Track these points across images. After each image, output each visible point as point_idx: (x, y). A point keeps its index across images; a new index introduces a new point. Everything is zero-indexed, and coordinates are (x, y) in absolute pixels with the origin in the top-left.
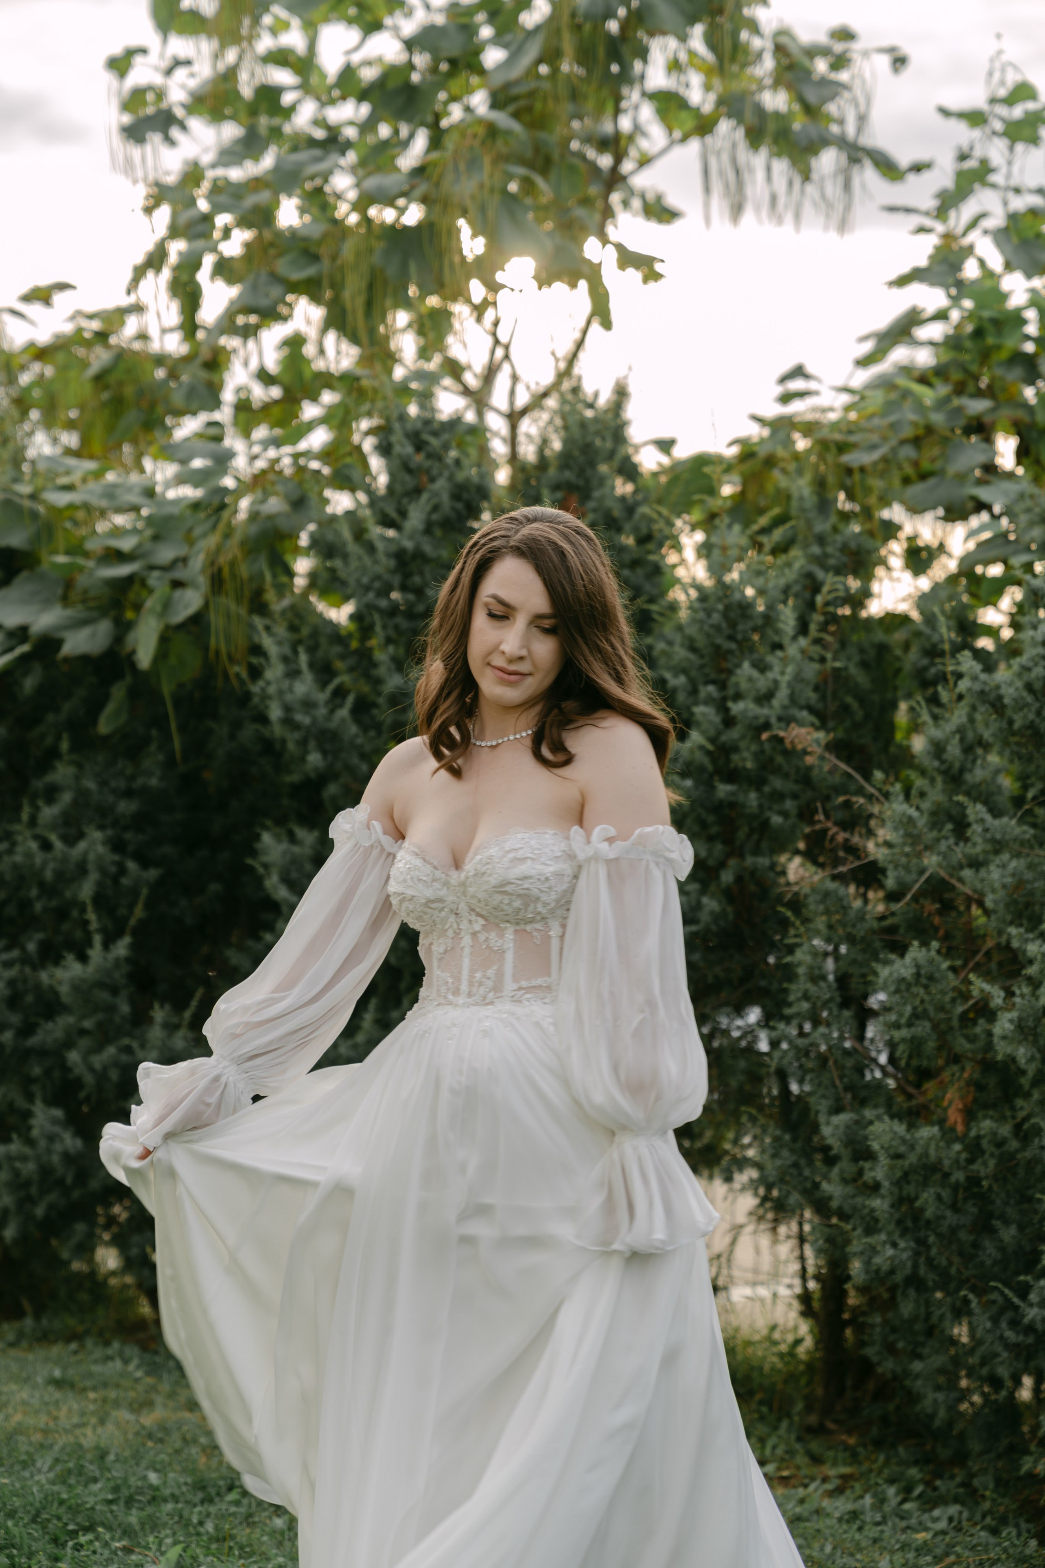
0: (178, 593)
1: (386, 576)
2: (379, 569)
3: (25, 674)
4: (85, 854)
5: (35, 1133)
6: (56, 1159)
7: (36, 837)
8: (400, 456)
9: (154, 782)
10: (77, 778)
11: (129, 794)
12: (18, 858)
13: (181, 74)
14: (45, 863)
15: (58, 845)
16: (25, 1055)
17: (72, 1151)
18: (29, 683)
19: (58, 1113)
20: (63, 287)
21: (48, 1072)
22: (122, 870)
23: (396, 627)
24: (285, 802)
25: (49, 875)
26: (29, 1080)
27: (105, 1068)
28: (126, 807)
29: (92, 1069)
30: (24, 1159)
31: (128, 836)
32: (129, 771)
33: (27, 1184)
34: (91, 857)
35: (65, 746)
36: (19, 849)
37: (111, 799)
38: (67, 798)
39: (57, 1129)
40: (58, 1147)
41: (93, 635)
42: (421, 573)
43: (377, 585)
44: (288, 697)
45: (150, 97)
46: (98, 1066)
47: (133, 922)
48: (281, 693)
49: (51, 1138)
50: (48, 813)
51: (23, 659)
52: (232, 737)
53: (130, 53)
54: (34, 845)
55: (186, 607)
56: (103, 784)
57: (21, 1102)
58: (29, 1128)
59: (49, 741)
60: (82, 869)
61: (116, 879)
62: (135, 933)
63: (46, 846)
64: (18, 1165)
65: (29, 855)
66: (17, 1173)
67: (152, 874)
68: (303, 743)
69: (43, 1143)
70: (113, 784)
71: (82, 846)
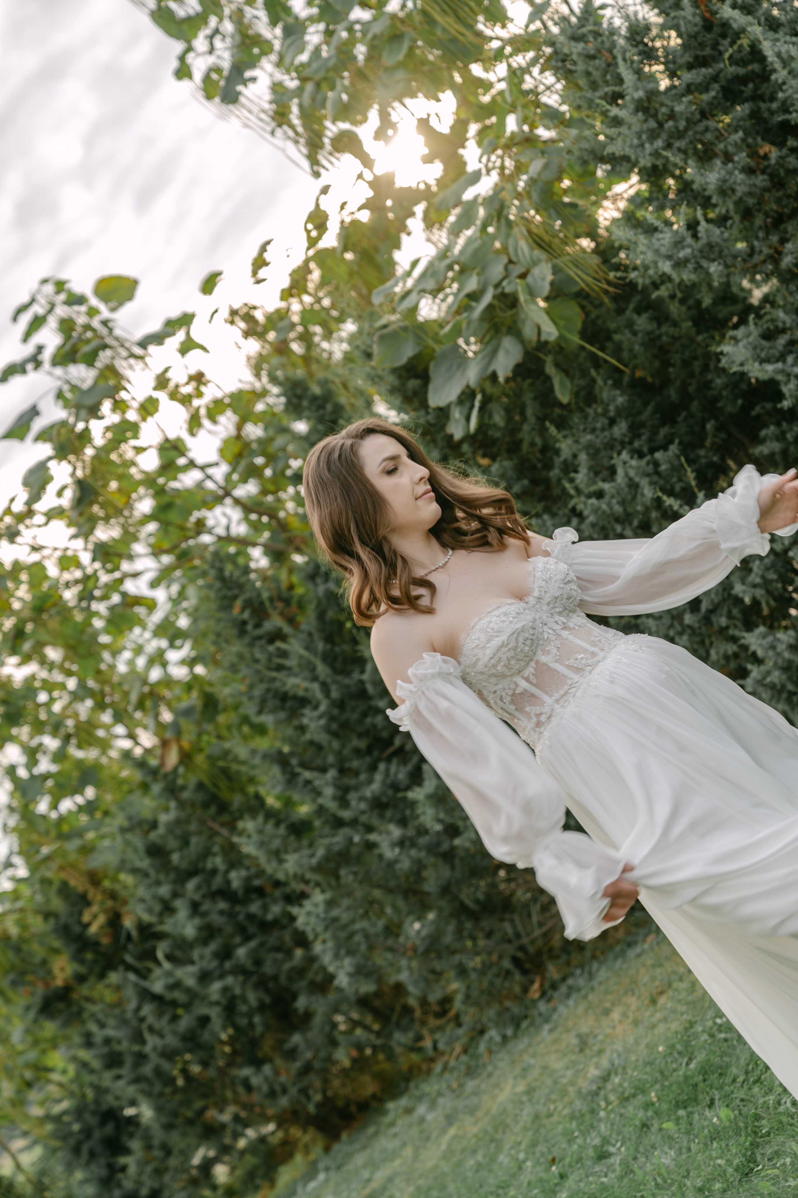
0: (529, 279)
1: (645, 127)
2: (636, 128)
3: (490, 416)
4: (627, 474)
5: (760, 653)
6: (787, 655)
7: (589, 496)
8: (579, 54)
9: (620, 400)
10: (577, 442)
11: (612, 422)
12: (592, 518)
13: (218, 43)
14: (609, 504)
15: (606, 486)
16: (707, 619)
17: (792, 641)
18: (498, 419)
19: (762, 629)
20: (263, 248)
21: (730, 616)
22: (656, 464)
23: (679, 150)
24: (700, 338)
25: (618, 509)
26: (723, 631)
27: (763, 577)
28: (621, 429)
29: (755, 586)
30: (768, 673)
31: (636, 444)
32: (600, 410)
33: (783, 686)
34: (632, 473)
35: (553, 430)
36: (586, 513)
37: (607, 433)
38: (583, 457)
39: (770, 639)
40: (781, 647)
41: (507, 352)
42: (662, 104)
43: (644, 137)
44: (663, 250)
45: (215, 76)
46: (758, 580)
47: (693, 483)
48: (657, 252)
49: (773, 647)
50: (581, 477)
51: (482, 409)
52: (635, 333)
53: (182, 59)
54: (593, 501)
55: (543, 279)
56: (593, 431)
57: (731, 648)
58: (754, 654)
59: (538, 441)
60: (633, 486)
61: (657, 473)
62: (700, 488)
63: (600, 495)
64: (768, 680)
65: (596, 511)
66: (772, 686)
67: (674, 448)
68: (699, 267)
69: (771, 653)
70: (599, 425)
71: (620, 471)
